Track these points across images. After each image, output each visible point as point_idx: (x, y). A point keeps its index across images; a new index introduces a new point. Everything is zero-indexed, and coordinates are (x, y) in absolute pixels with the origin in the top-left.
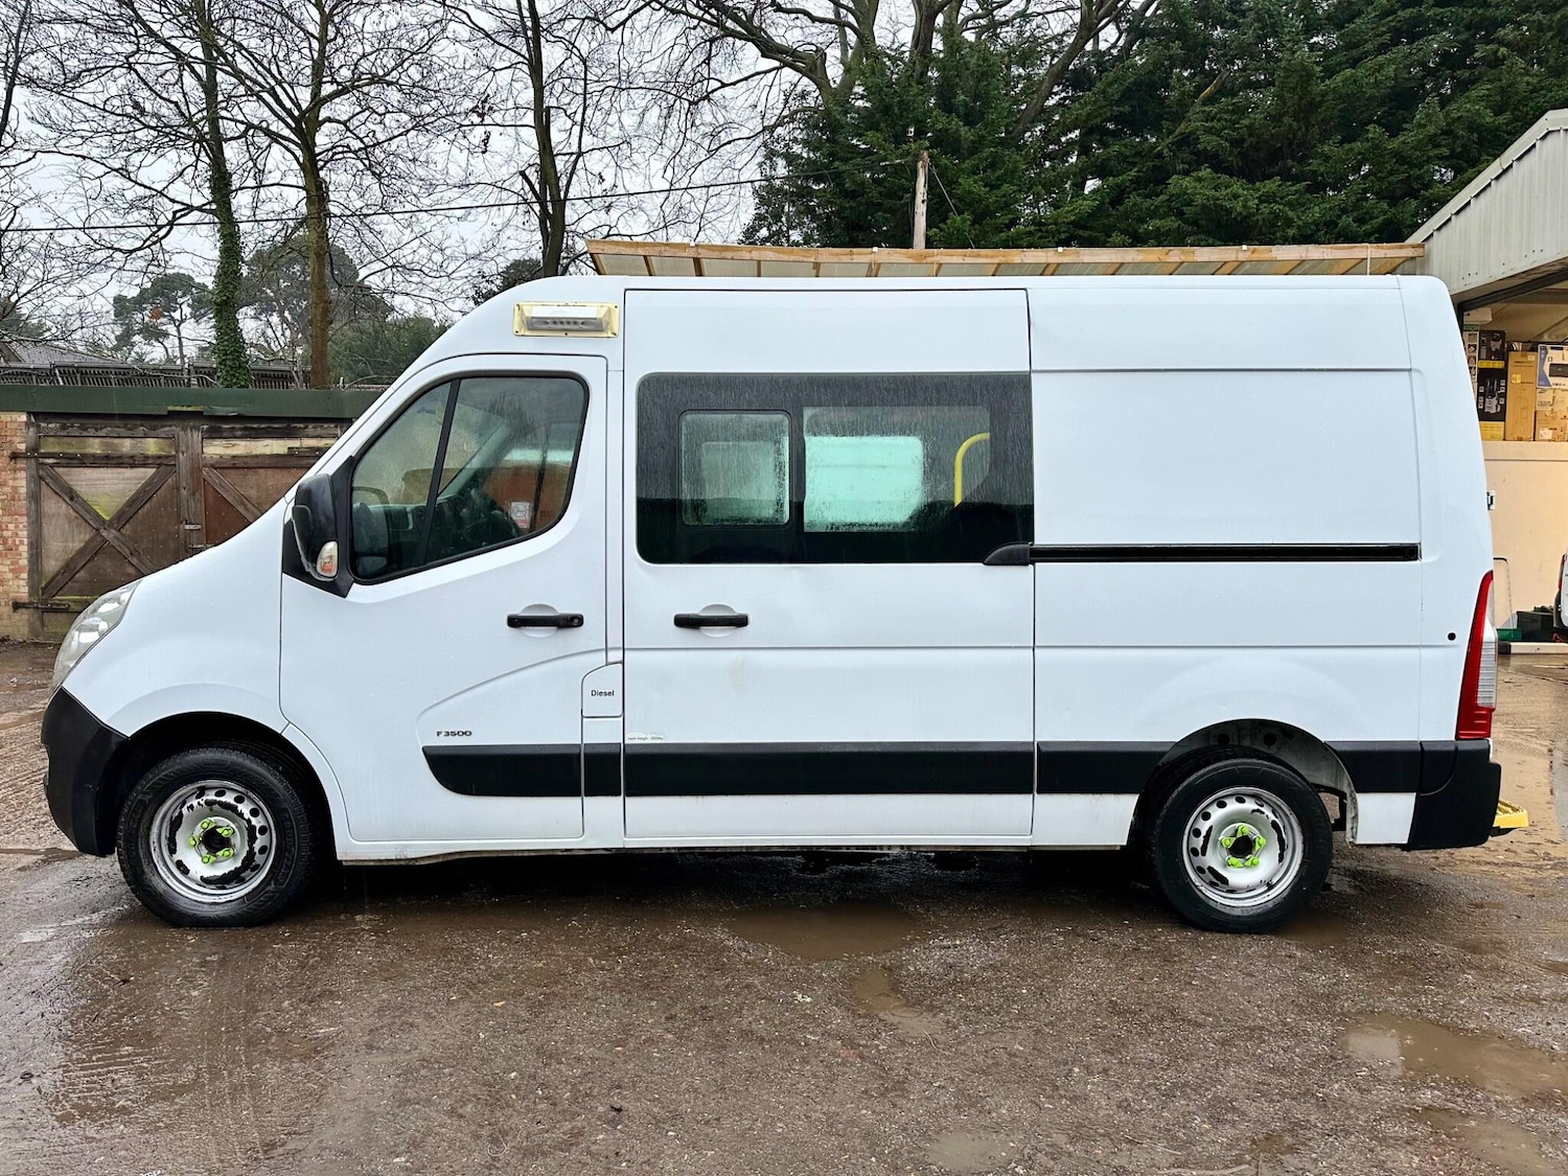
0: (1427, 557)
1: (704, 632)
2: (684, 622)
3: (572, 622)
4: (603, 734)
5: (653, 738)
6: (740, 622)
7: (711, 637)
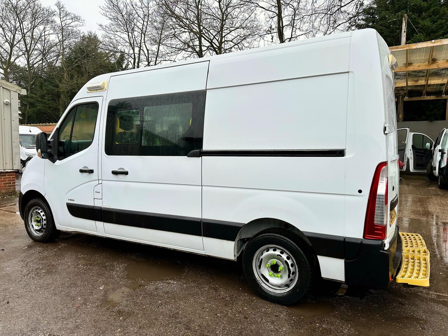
0: (348, 155)
1: (118, 176)
2: (115, 173)
3: (91, 172)
5: (108, 206)
6: (126, 173)
7: (120, 178)
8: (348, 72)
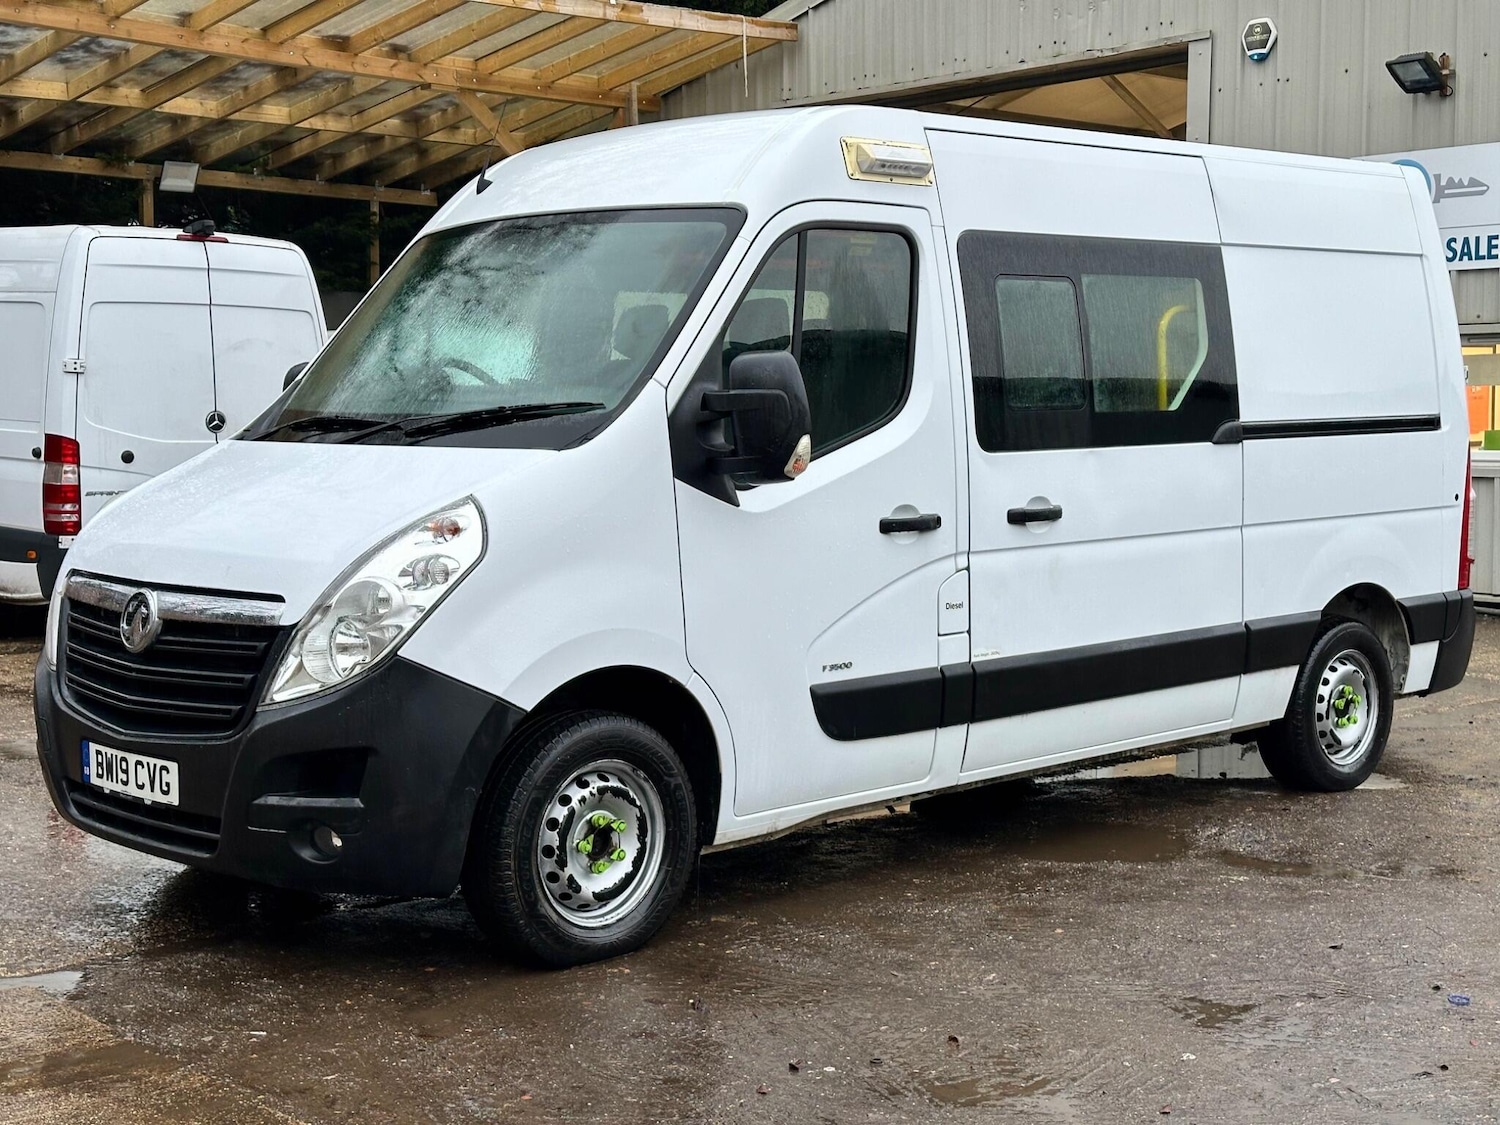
1: (1029, 528)
2: (1018, 518)
3: (927, 525)
4: (953, 655)
5: (993, 654)
6: (1053, 515)
7: (1035, 534)
8: (1421, 256)
